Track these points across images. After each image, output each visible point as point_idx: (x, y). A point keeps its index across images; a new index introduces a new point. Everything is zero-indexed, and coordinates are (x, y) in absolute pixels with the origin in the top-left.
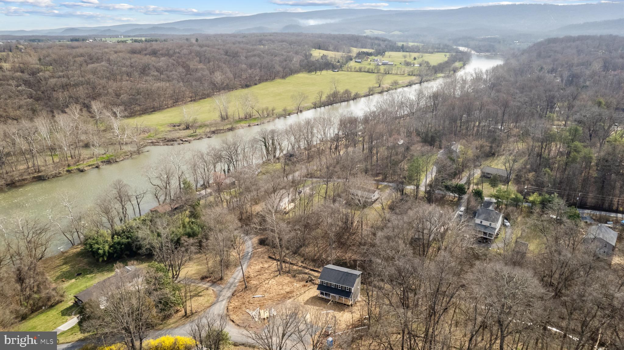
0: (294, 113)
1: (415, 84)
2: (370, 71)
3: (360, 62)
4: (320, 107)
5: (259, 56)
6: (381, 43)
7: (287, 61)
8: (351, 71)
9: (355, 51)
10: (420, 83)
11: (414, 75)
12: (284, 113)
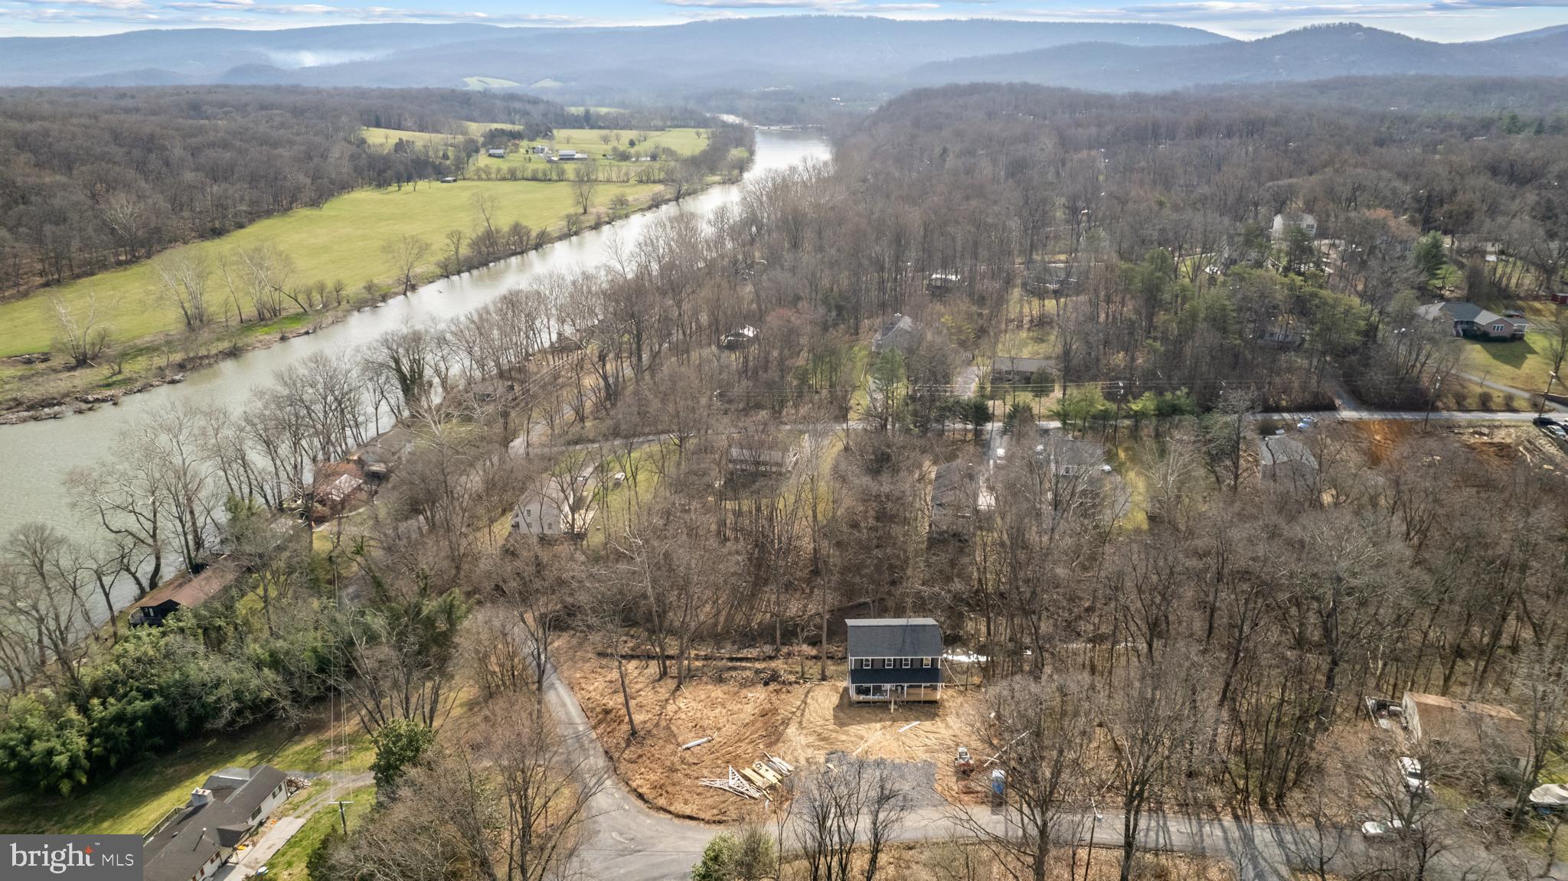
0: (396, 294)
1: (667, 202)
2: (540, 175)
3: (502, 157)
4: (459, 273)
5: (225, 145)
6: (528, 107)
7: (316, 160)
8: (489, 179)
9: (477, 129)
10: (677, 199)
11: (654, 182)
12: (366, 295)
